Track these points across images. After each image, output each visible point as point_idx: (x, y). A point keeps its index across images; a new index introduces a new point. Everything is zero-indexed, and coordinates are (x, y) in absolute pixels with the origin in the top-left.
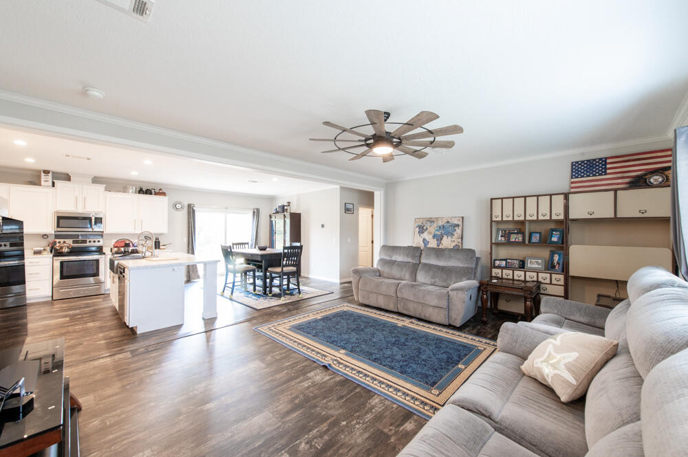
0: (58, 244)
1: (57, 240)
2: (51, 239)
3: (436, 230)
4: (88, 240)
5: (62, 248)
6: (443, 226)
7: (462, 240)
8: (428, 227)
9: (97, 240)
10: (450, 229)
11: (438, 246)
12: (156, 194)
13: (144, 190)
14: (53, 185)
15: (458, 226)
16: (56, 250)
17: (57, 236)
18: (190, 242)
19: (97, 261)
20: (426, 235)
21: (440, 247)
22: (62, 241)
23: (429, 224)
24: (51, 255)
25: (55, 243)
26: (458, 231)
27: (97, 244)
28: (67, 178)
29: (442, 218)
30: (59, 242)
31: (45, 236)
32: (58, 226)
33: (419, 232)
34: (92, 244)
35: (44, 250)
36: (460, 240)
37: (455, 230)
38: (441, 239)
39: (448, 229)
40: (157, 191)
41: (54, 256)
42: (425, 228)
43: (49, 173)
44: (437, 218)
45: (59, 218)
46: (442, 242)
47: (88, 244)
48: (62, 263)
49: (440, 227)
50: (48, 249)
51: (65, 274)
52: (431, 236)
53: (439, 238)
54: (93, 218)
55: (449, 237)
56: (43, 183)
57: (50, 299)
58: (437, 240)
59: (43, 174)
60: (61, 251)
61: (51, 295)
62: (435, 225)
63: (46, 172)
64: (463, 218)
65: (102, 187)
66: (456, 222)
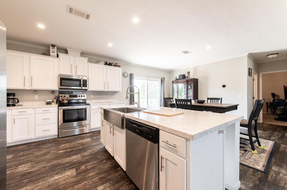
0: (61, 98)
1: (61, 95)
2: (57, 94)
4: (78, 95)
5: (63, 100)
9: (83, 95)
12: (114, 66)
13: (108, 63)
14: (58, 56)
16: (60, 101)
17: (60, 93)
18: (132, 98)
19: (85, 109)
22: (63, 95)
24: (57, 106)
25: (59, 97)
27: (83, 98)
28: (66, 52)
30: (62, 96)
31: (53, 92)
32: (61, 85)
34: (80, 98)
35: (53, 101)
40: (114, 65)
41: (59, 106)
43: (55, 46)
45: (62, 79)
47: (78, 98)
48: (64, 111)
50: (55, 100)
51: (66, 119)
54: (82, 80)
56: (51, 53)
57: (57, 137)
59: (51, 47)
60: (62, 102)
61: (57, 134)
63: (53, 46)
65: (86, 60)
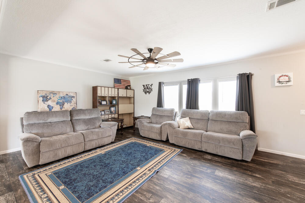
3: (59, 99)
6: (64, 97)
7: (77, 105)
8: (52, 97)
10: (69, 99)
11: (61, 109)
15: (74, 97)
20: (50, 103)
21: (63, 109)
23: (52, 95)
26: (74, 100)
29: (63, 92)
33: (43, 101)
36: (75, 105)
37: (72, 99)
38: (63, 105)
39: (67, 98)
42: (48, 97)
44: (59, 92)
46: (64, 106)
49: (61, 97)
52: (55, 103)
53: (62, 105)
55: (69, 103)
58: (60, 105)
62: (58, 96)
64: (76, 93)
66: (72, 95)
